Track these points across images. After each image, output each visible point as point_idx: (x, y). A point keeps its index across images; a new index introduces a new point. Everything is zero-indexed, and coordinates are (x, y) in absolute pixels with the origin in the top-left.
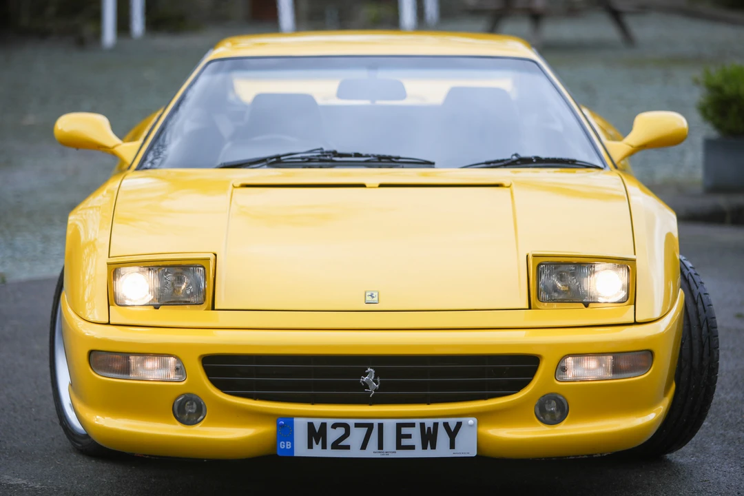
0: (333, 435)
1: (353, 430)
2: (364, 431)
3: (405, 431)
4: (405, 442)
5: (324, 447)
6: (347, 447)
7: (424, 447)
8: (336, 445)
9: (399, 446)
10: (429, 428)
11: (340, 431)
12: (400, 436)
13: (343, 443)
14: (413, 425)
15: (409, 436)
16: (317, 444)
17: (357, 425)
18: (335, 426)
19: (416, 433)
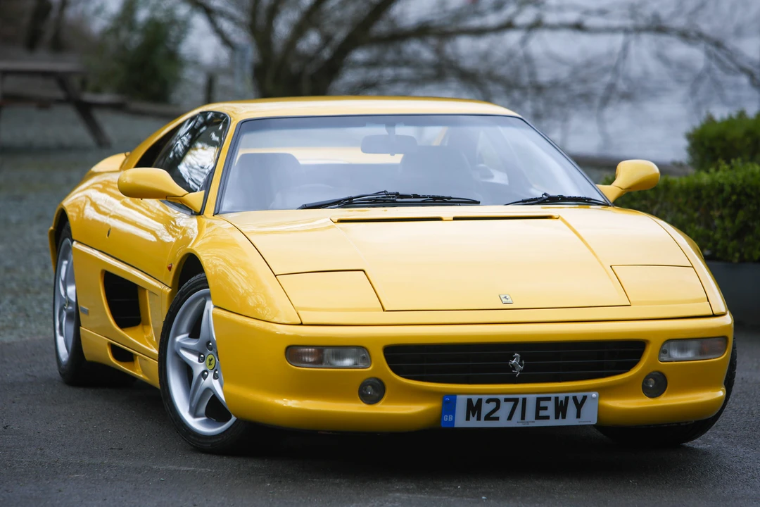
0: (486, 408)
1: (503, 404)
2: (511, 404)
3: (543, 404)
4: (542, 413)
5: (479, 419)
6: (497, 419)
7: (557, 417)
8: (488, 418)
9: (538, 417)
10: (562, 401)
11: (493, 405)
12: (538, 408)
13: (494, 415)
14: (549, 399)
15: (546, 408)
16: (473, 416)
17: (506, 400)
18: (489, 401)
19: (551, 405)
